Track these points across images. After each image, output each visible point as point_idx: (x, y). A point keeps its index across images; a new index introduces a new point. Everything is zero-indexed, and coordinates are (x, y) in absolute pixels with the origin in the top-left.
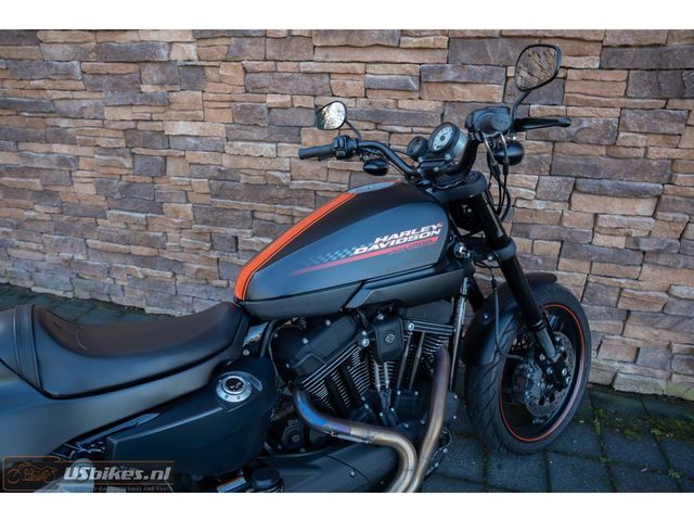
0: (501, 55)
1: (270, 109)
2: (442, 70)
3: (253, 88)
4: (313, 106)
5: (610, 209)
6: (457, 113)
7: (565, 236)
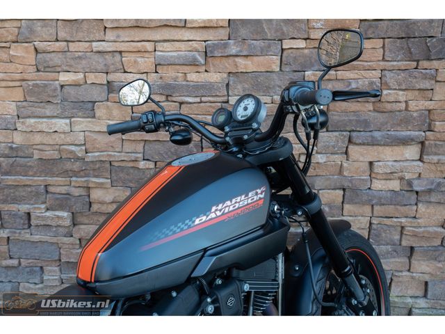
0: (277, 31)
1: (62, 86)
2: (225, 46)
3: (45, 67)
4: (105, 82)
5: (382, 156)
6: (240, 82)
7: (346, 184)
